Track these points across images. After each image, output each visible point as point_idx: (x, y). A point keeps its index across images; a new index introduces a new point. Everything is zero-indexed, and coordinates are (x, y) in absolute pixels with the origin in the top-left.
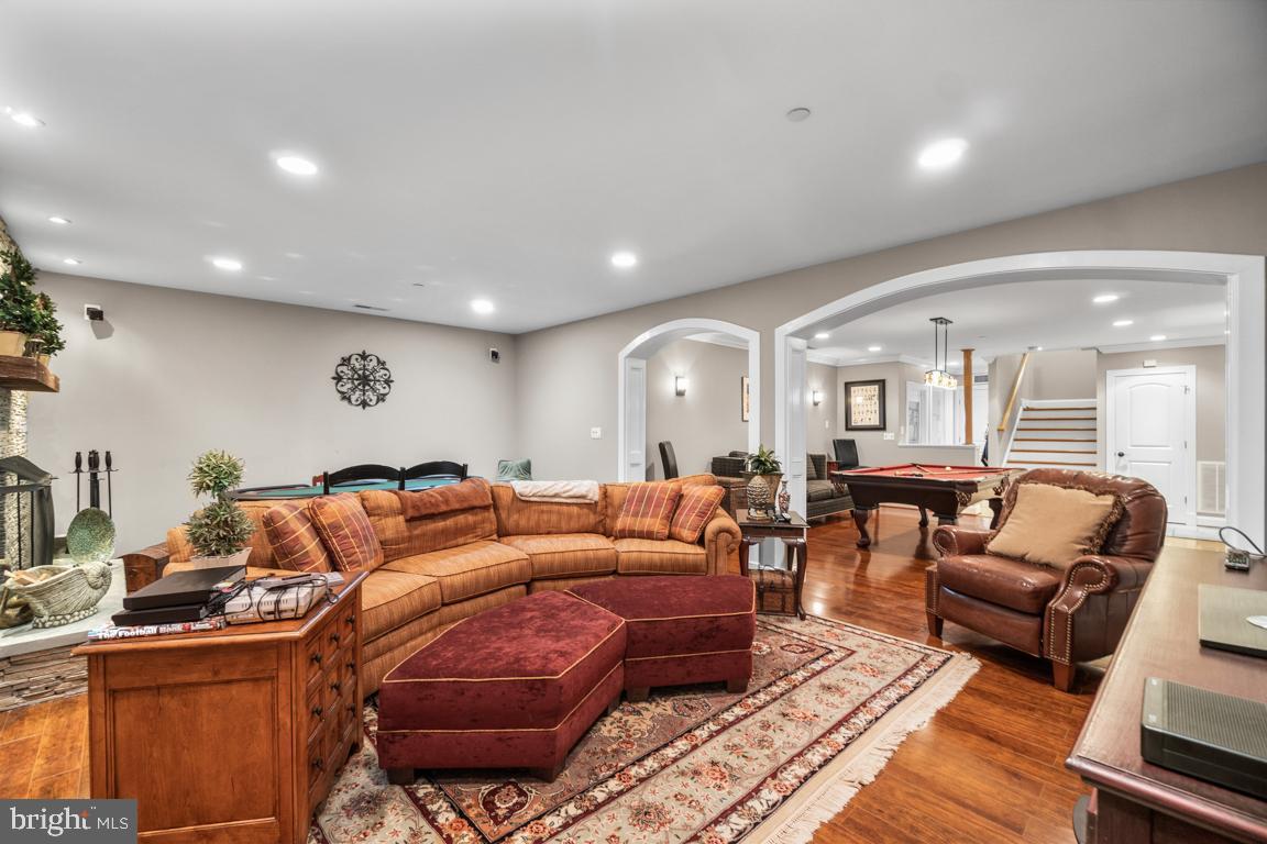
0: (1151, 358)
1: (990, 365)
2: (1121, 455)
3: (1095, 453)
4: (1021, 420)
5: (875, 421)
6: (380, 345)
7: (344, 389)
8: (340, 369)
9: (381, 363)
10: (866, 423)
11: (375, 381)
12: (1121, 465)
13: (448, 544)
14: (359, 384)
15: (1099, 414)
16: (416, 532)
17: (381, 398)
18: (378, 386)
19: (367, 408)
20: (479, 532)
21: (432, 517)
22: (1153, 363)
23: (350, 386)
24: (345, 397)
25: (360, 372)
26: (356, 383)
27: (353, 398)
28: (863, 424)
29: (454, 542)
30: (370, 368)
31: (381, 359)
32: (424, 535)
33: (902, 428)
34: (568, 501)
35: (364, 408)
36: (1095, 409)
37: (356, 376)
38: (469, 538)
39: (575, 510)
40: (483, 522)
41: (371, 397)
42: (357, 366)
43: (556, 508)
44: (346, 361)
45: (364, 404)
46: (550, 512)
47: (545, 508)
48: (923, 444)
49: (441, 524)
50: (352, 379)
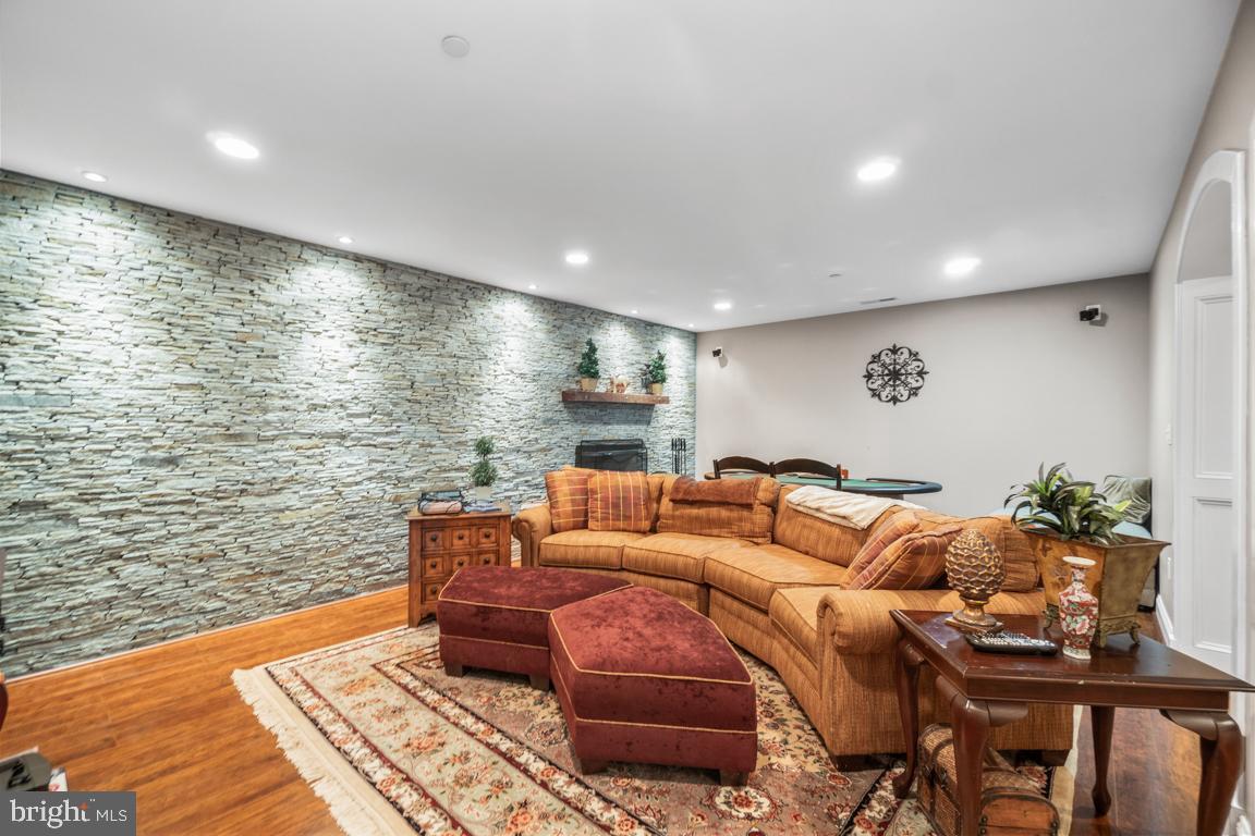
6: (912, 336)
7: (874, 386)
8: (871, 366)
9: (914, 355)
11: (907, 374)
13: (704, 531)
14: (889, 380)
16: (677, 513)
17: (914, 392)
18: (909, 380)
19: (898, 403)
20: (735, 529)
21: (692, 503)
23: (880, 382)
24: (875, 394)
25: (891, 367)
26: (886, 378)
27: (883, 395)
29: (708, 531)
30: (901, 361)
31: (913, 350)
32: (682, 517)
34: (830, 519)
35: (895, 403)
37: (886, 372)
38: (724, 532)
39: (836, 532)
40: (740, 520)
41: (902, 391)
42: (888, 361)
43: (819, 524)
44: (876, 358)
45: (895, 400)
46: (811, 528)
47: (808, 521)
49: (694, 511)
50: (882, 375)
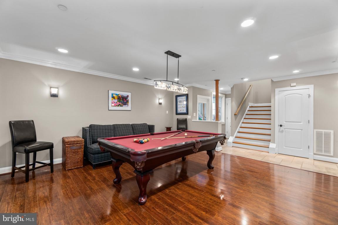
0: (294, 82)
1: (231, 88)
2: (281, 126)
3: (270, 124)
4: (248, 111)
5: (185, 111)
10: (182, 112)
12: (281, 130)
15: (272, 109)
22: (295, 84)
28: (181, 112)
33: (195, 114)
36: (271, 106)
48: (208, 121)
